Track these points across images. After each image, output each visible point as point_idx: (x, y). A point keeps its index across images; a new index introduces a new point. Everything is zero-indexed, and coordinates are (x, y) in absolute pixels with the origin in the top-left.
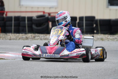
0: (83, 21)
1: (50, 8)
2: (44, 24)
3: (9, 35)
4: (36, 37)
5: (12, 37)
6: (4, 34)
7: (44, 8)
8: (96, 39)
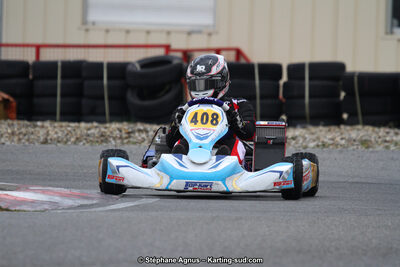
0: (304, 79)
1: (190, 33)
2: (167, 88)
3: (43, 127)
4: (137, 134)
5: (53, 135)
6: (26, 122)
7: (169, 33)
8: (343, 142)
